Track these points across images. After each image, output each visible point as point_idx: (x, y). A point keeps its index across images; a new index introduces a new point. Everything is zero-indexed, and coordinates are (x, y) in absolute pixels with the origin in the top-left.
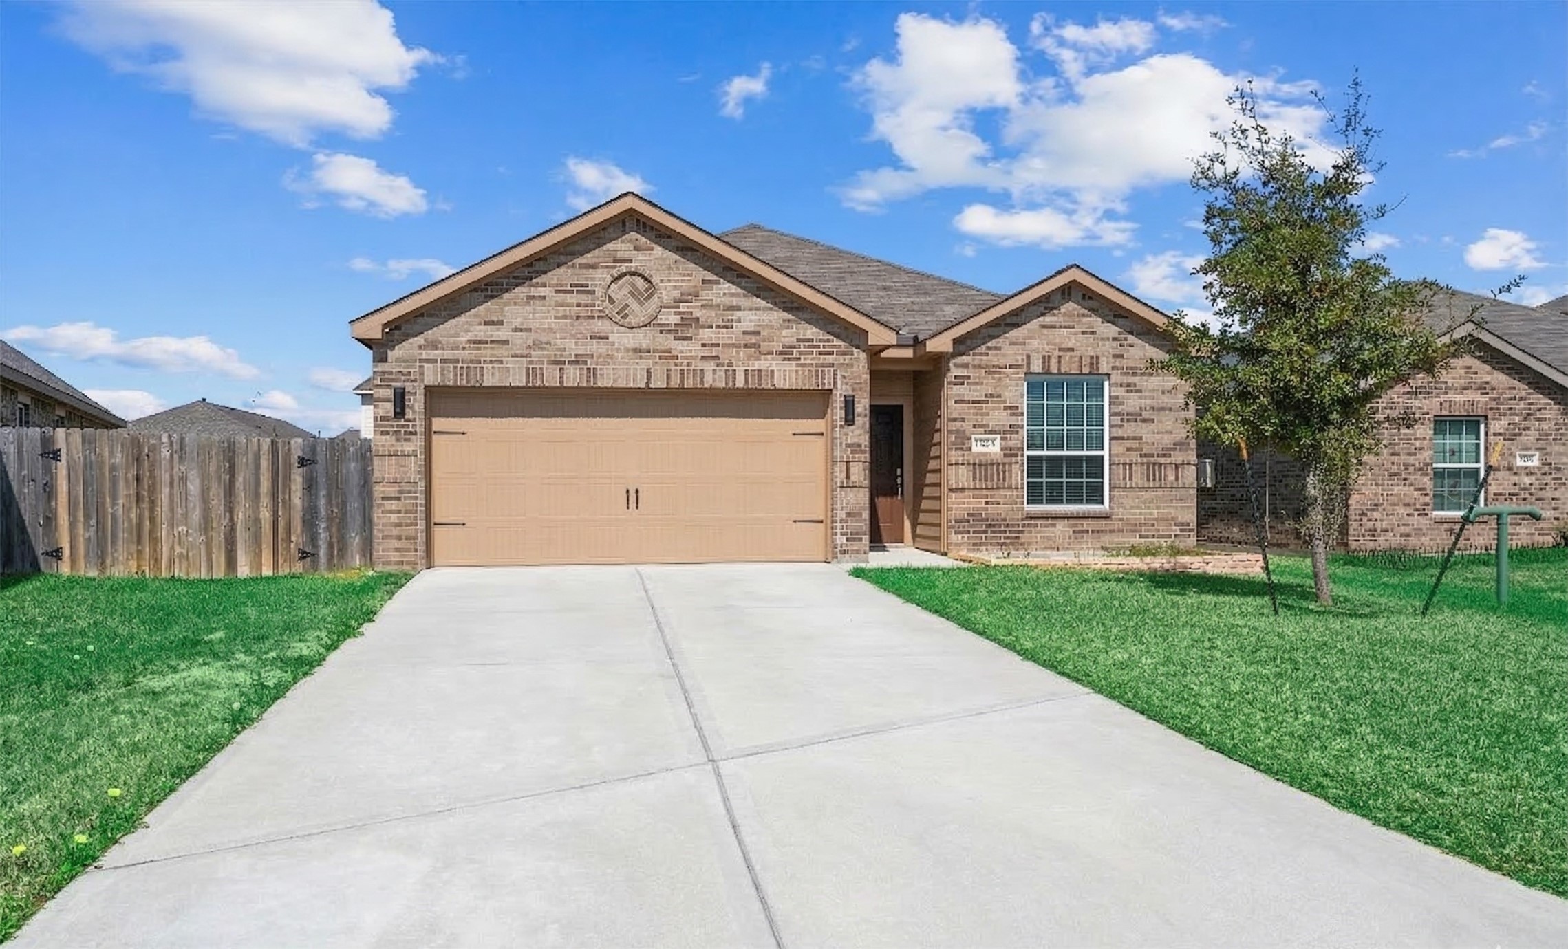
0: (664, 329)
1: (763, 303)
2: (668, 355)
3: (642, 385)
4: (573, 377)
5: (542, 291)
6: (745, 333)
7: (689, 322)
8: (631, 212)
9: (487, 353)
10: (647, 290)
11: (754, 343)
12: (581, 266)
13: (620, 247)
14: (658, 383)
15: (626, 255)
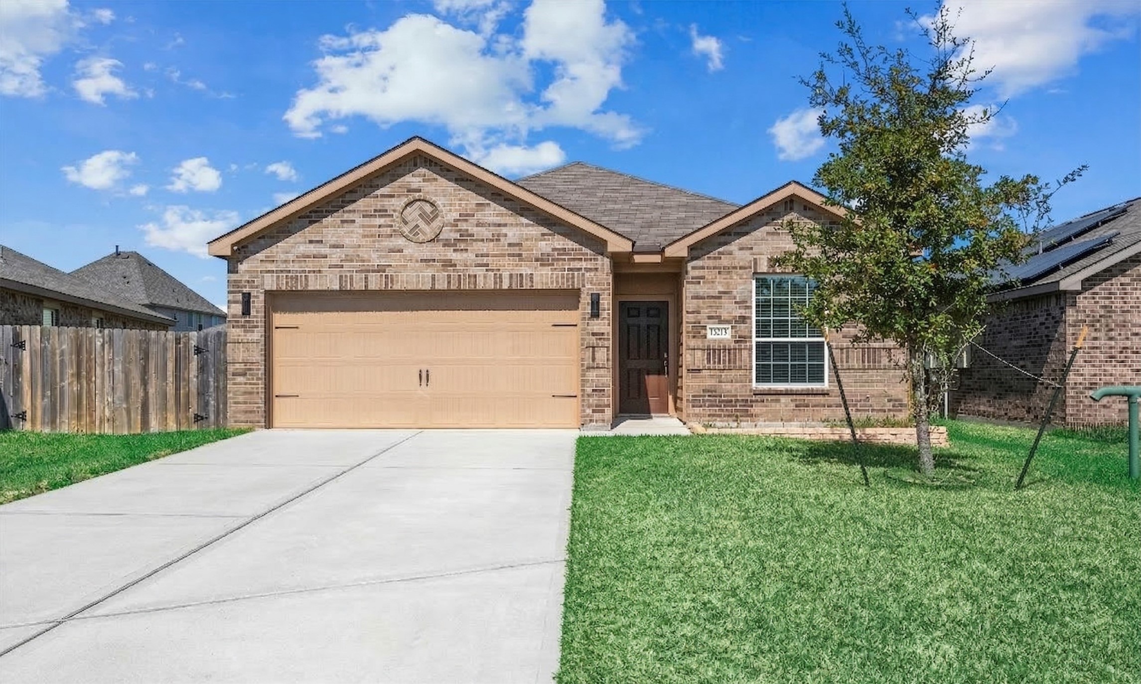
0: (447, 244)
1: (524, 220)
2: (448, 264)
3: (428, 287)
4: (375, 283)
5: (351, 217)
6: (510, 245)
7: (465, 237)
8: (417, 153)
9: (310, 265)
10: (432, 213)
11: (517, 251)
12: (383, 196)
13: (413, 180)
14: (441, 285)
15: (415, 186)
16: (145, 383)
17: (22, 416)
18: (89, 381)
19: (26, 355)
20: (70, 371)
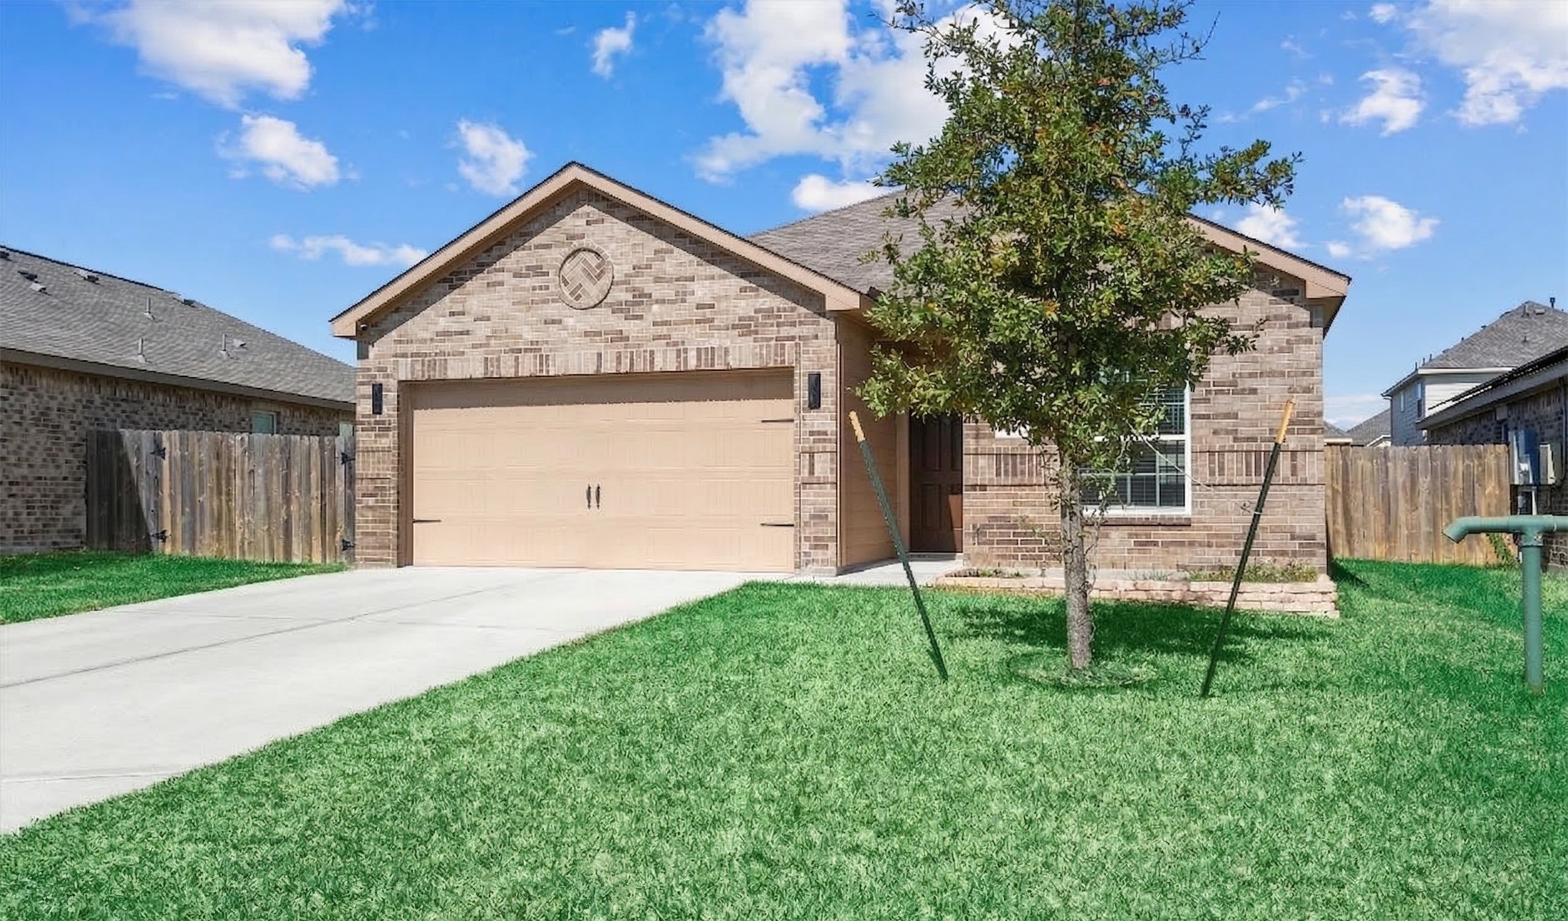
0: (617, 308)
1: (716, 270)
2: (621, 337)
3: (591, 370)
4: (528, 367)
5: (499, 277)
6: (699, 307)
7: (641, 297)
8: (577, 183)
9: (447, 346)
10: (598, 266)
11: (706, 314)
12: (537, 247)
13: (573, 222)
14: (609, 367)
15: (578, 231)
16: (287, 501)
17: (162, 536)
18: (229, 494)
19: (166, 463)
20: (210, 481)
